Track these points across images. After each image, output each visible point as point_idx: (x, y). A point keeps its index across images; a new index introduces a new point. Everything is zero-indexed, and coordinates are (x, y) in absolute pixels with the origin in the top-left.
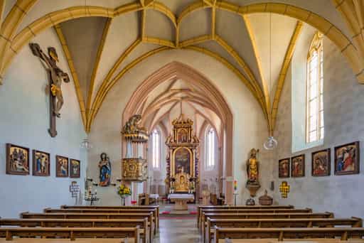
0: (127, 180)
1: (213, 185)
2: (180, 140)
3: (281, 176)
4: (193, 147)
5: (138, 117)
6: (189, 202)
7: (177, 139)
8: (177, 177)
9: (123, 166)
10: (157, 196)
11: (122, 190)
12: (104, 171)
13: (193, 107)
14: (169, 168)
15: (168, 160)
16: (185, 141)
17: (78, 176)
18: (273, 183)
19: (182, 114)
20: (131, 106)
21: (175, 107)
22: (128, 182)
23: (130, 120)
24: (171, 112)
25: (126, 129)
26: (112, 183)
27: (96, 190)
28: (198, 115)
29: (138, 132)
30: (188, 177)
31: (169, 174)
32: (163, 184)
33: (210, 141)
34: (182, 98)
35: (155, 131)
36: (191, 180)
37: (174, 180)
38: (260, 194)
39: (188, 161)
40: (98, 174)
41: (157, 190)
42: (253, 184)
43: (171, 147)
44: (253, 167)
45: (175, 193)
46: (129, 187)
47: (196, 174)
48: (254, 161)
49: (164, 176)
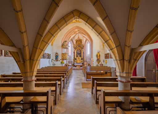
0: (63, 59)
1: (89, 61)
2: (78, 46)
3: (105, 58)
4: (82, 48)
5: (66, 41)
6: (81, 66)
7: (77, 45)
8: (77, 58)
9: (62, 55)
10: (70, 64)
11: (62, 62)
12: (57, 57)
13: (82, 35)
14: (74, 55)
15: (74, 52)
16: (79, 46)
17: (50, 58)
18: (104, 60)
19: (78, 37)
20: (64, 38)
21: (76, 36)
22: (63, 60)
23: (64, 42)
24: (75, 37)
25: (63, 45)
26: (59, 60)
27: (55, 62)
28: (84, 38)
29: (66, 46)
30: (81, 58)
31: (74, 57)
32: (72, 60)
33: (88, 45)
34: (79, 33)
35: (70, 43)
36: (82, 59)
37: (76, 59)
38: (100, 63)
39: (81, 53)
40: (55, 58)
41: (70, 62)
42: (98, 60)
43: (75, 48)
44: (98, 55)
45: (77, 63)
46: (64, 61)
47: (83, 57)
48: (99, 54)
49: (73, 58)
